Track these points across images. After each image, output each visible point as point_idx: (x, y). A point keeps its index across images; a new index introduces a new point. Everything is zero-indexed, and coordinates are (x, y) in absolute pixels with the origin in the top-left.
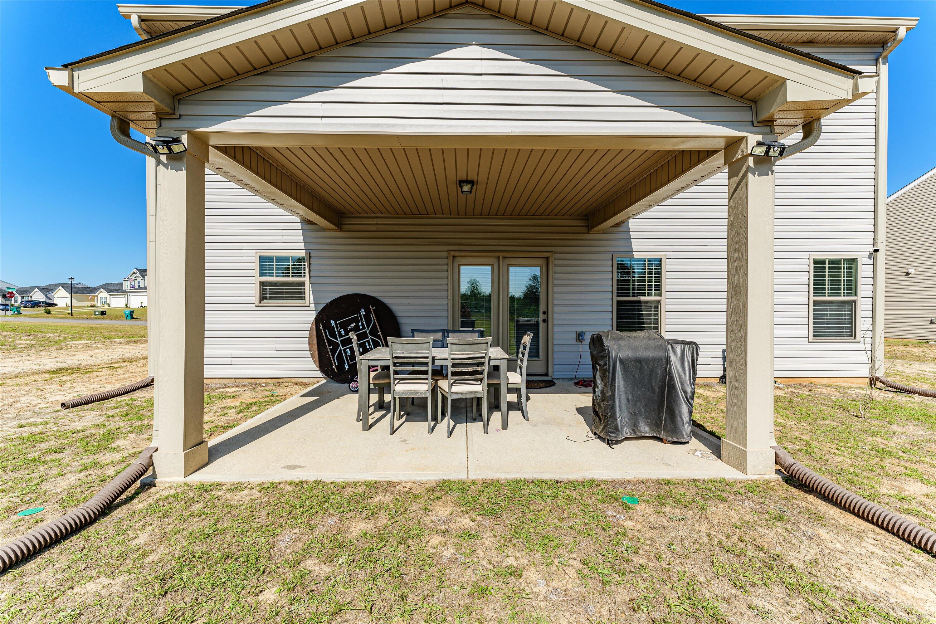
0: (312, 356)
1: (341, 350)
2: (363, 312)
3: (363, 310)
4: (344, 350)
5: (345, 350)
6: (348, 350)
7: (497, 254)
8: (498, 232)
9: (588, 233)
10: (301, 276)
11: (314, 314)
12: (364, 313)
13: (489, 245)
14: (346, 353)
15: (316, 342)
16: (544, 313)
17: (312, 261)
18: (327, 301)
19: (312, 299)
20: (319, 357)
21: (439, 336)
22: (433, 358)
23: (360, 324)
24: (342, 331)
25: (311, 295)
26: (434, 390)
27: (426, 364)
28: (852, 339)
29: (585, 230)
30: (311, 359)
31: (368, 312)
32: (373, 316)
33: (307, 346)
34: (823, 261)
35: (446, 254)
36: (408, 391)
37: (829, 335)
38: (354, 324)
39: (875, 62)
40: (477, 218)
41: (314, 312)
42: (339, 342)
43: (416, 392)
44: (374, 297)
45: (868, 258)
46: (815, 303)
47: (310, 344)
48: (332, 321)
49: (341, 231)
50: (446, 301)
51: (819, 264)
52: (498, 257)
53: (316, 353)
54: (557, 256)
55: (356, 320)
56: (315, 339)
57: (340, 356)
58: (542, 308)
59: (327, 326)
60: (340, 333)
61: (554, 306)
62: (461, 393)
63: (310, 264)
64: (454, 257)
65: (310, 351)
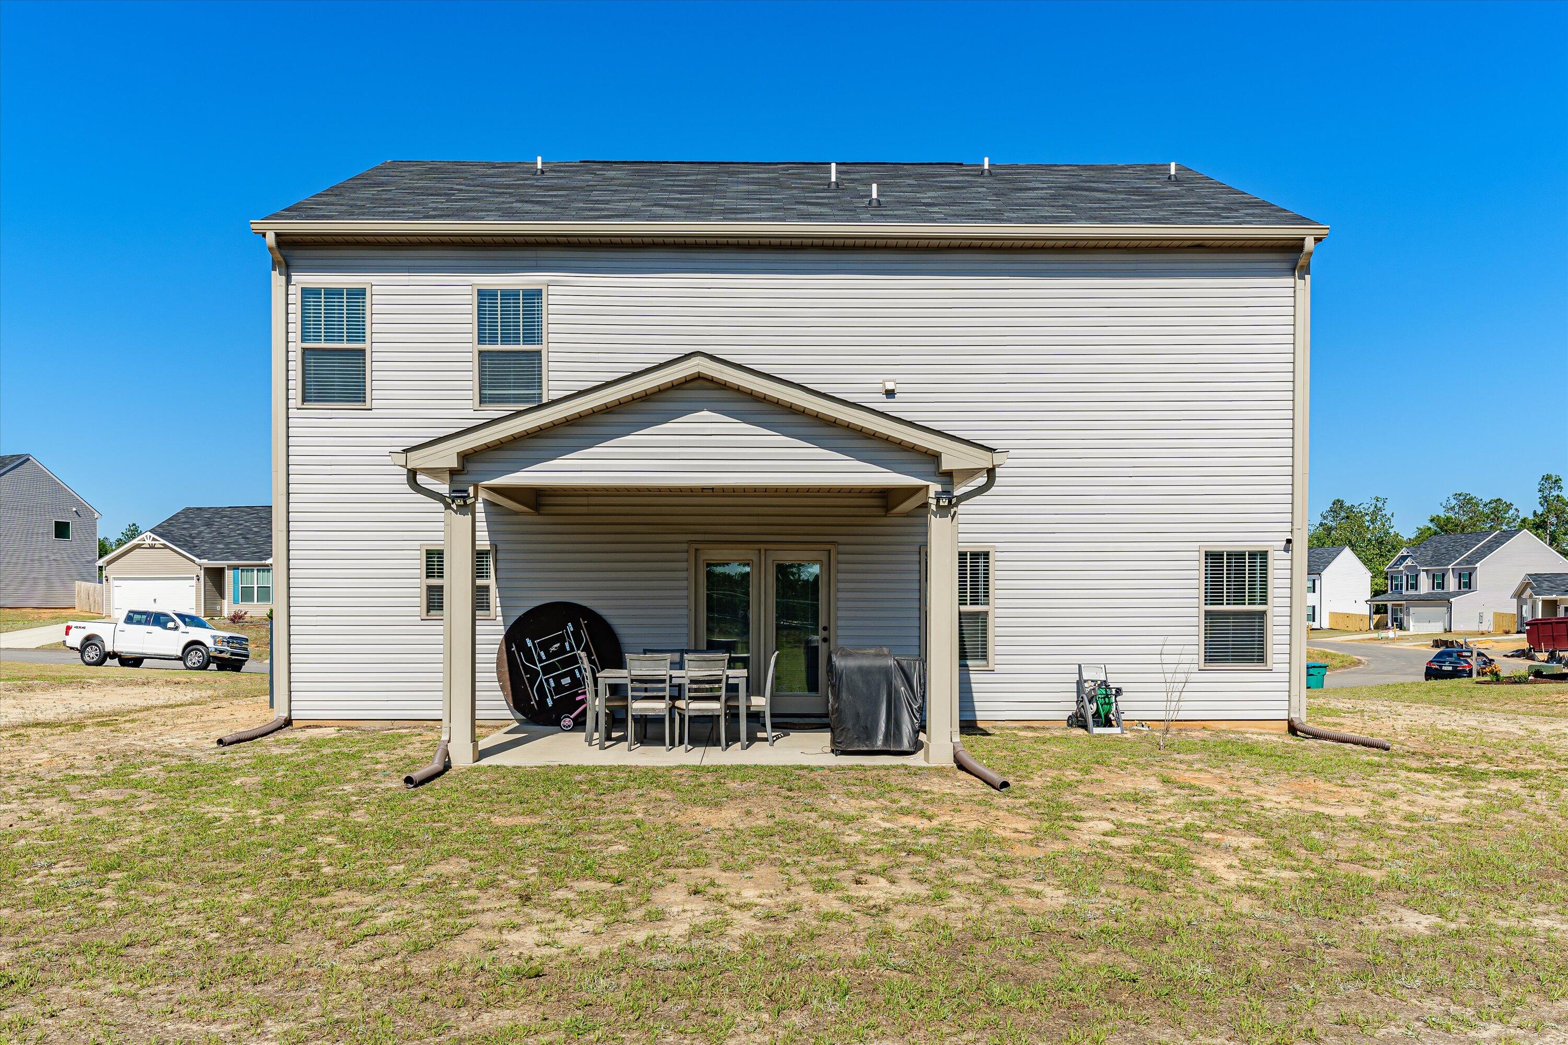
0: (503, 688)
1: (541, 679)
2: (570, 628)
3: (570, 624)
4: (545, 679)
5: (547, 680)
6: (551, 681)
7: (759, 546)
8: (757, 515)
9: (885, 516)
10: (483, 576)
11: (502, 630)
12: (572, 629)
13: (747, 534)
14: (548, 684)
15: (507, 669)
16: (825, 629)
17: (500, 556)
18: (521, 612)
19: (499, 609)
20: (512, 689)
21: (676, 657)
22: (671, 676)
23: (567, 644)
24: (542, 653)
25: (498, 604)
26: (672, 709)
27: (664, 681)
28: (1260, 666)
29: (880, 511)
30: (501, 693)
31: (577, 627)
32: (584, 634)
33: (495, 674)
34: (1219, 555)
35: (685, 546)
36: (646, 709)
37: (1232, 659)
38: (559, 644)
39: (1291, 273)
40: (729, 496)
41: (502, 628)
42: (539, 669)
43: (654, 709)
44: (585, 607)
45: (1284, 550)
46: (1208, 614)
47: (499, 672)
48: (528, 640)
49: (539, 514)
50: (685, 612)
51: (1213, 557)
52: (760, 550)
53: (508, 683)
54: (841, 548)
55: (561, 639)
56: (506, 665)
57: (541, 688)
58: (822, 622)
59: (522, 647)
60: (539, 656)
61: (837, 618)
62: (699, 710)
63: (496, 560)
64: (697, 550)
65: (499, 681)
